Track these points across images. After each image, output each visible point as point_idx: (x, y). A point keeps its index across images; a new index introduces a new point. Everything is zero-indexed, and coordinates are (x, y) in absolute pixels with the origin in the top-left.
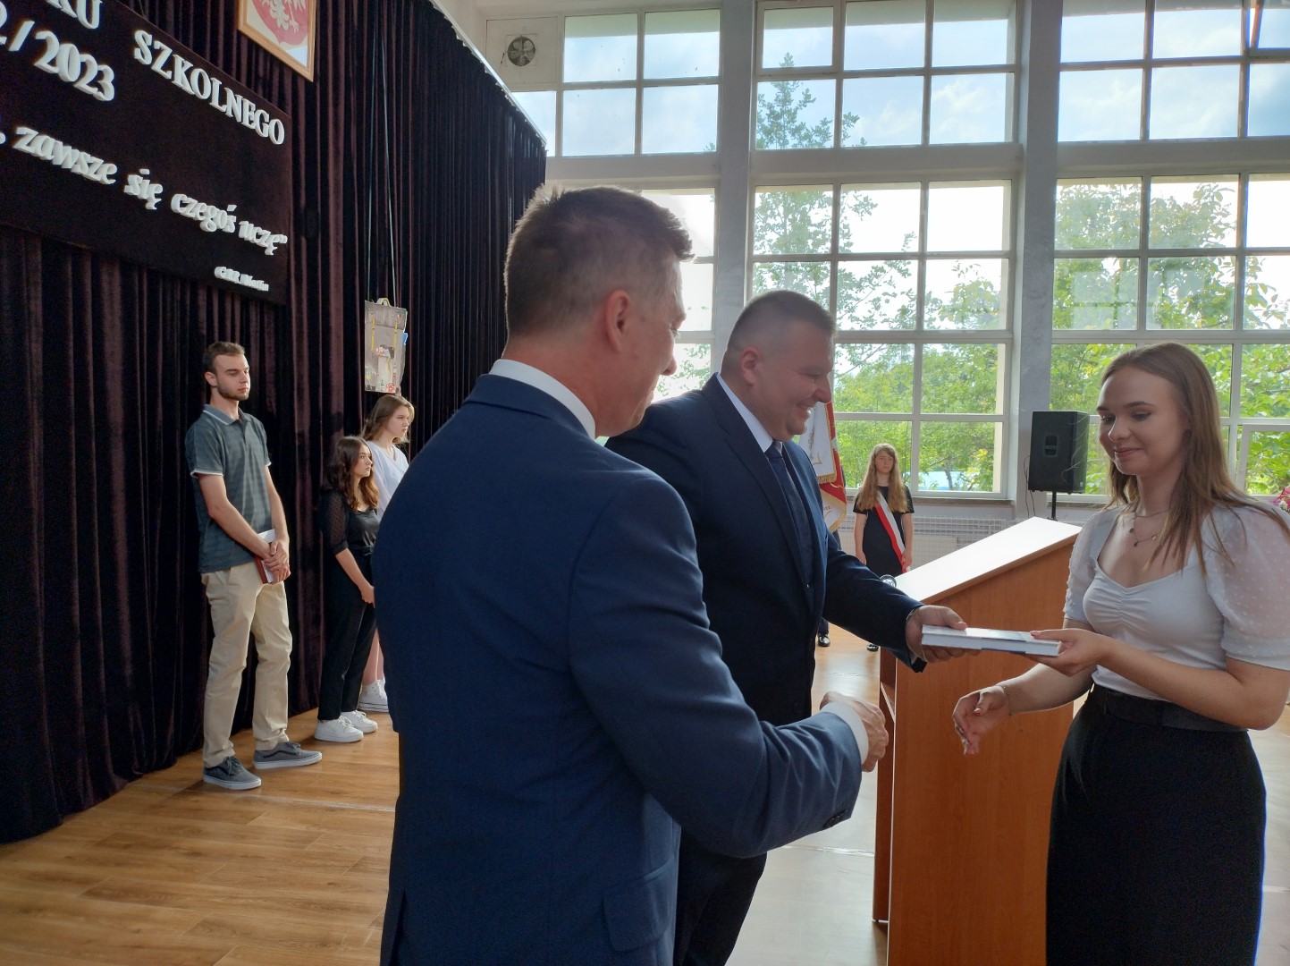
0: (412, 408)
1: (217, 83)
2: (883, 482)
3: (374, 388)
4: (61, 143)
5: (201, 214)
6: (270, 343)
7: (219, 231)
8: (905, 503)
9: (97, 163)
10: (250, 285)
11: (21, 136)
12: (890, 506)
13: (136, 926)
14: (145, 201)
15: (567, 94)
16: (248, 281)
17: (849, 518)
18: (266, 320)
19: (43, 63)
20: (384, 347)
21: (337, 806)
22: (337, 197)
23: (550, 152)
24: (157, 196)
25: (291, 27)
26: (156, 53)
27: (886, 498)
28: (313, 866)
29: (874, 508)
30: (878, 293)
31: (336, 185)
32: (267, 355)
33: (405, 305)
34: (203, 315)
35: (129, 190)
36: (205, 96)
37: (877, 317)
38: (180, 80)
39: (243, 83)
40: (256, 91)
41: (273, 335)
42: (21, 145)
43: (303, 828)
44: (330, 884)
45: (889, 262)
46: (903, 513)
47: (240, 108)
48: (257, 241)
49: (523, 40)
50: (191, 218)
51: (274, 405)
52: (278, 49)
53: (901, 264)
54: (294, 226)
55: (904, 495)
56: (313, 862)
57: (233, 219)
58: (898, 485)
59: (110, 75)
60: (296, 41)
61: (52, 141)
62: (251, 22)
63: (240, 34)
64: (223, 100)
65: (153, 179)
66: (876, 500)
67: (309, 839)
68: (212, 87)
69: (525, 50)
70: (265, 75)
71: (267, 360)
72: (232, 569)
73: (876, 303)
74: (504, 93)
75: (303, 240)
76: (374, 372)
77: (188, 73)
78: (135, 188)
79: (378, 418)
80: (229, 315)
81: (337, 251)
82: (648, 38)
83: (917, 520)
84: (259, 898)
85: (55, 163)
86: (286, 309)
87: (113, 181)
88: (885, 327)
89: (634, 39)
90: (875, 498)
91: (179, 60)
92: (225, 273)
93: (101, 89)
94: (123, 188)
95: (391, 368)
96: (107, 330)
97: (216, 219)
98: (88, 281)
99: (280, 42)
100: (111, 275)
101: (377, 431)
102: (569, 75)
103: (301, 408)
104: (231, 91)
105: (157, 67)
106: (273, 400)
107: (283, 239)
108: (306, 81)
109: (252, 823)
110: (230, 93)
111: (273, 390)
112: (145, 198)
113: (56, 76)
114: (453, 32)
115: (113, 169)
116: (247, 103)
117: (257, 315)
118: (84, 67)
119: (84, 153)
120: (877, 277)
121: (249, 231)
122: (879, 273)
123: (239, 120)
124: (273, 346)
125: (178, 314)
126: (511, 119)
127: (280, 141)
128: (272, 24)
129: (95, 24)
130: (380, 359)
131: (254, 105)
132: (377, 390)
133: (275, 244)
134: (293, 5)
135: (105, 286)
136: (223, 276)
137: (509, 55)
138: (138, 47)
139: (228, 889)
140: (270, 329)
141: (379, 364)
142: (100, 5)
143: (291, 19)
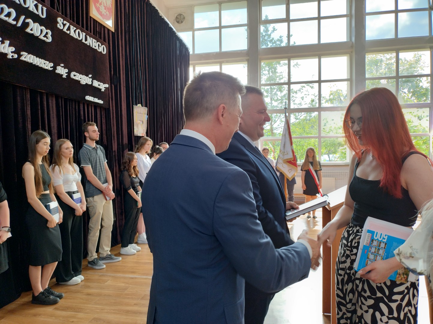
0: (152, 141)
1: (84, 34)
2: (311, 160)
3: (137, 134)
4: (35, 57)
5: (80, 78)
6: (104, 121)
7: (86, 84)
8: (319, 167)
9: (47, 63)
10: (97, 102)
11: (22, 55)
12: (313, 168)
13: (72, 320)
14: (62, 75)
15: (196, 32)
16: (96, 100)
17: (299, 172)
18: (102, 113)
19: (28, 30)
20: (140, 120)
21: (134, 277)
22: (123, 71)
23: (191, 52)
24: (66, 73)
25: (107, 14)
26: (64, 25)
27: (312, 165)
28: (128, 298)
29: (308, 169)
30: (303, 95)
31: (123, 67)
32: (103, 125)
33: (146, 106)
34: (82, 113)
35: (57, 71)
36: (80, 39)
37: (303, 103)
38: (72, 34)
39: (92, 34)
40: (96, 36)
41: (105, 118)
42: (22, 58)
43: (123, 285)
44: (135, 304)
45: (307, 84)
46: (318, 170)
47: (92, 42)
48: (99, 87)
49: (180, 15)
50: (77, 80)
51: (106, 141)
52: (103, 22)
53: (311, 85)
54: (110, 81)
55: (318, 164)
56: (128, 297)
57: (91, 79)
58: (316, 160)
59: (50, 33)
60: (108, 19)
61: (32, 56)
62: (94, 13)
63: (90, 17)
64: (86, 40)
65: (65, 67)
66: (308, 167)
67: (126, 289)
68: (83, 36)
69: (181, 18)
70: (99, 30)
71: (103, 127)
72: (95, 197)
73: (303, 98)
74: (175, 33)
75: (113, 86)
76: (137, 129)
77: (75, 31)
78: (59, 71)
79: (141, 145)
80: (90, 112)
81: (124, 89)
82: (222, 12)
83: (323, 172)
84: (112, 310)
85: (33, 64)
86: (109, 109)
87: (52, 69)
88: (306, 106)
89: (218, 12)
90: (308, 166)
91: (72, 27)
92: (89, 98)
93: (47, 38)
94: (55, 71)
95: (143, 127)
96: (52, 119)
97: (85, 80)
98: (45, 103)
99: (103, 19)
100: (52, 100)
101: (140, 149)
102: (196, 26)
103: (114, 142)
104: (89, 37)
105: (65, 30)
106: (106, 140)
107: (107, 86)
108: (112, 32)
109: (106, 283)
110: (88, 37)
111: (106, 137)
112: (62, 74)
113: (33, 34)
114: (158, 13)
115: (52, 65)
116: (94, 40)
117: (99, 112)
118: (41, 31)
119: (43, 60)
120: (303, 89)
121: (96, 84)
122: (303, 88)
123: (91, 46)
124: (105, 122)
125: (74, 113)
126: (178, 42)
127: (105, 53)
128: (101, 14)
129: (44, 16)
131: (96, 41)
132: (139, 135)
133: (105, 88)
134: (107, 7)
135: (50, 104)
136: (88, 99)
137: (176, 20)
138: (59, 23)
139: (101, 307)
140: (104, 117)
141: (139, 126)
142: (46, 9)
143: (106, 11)
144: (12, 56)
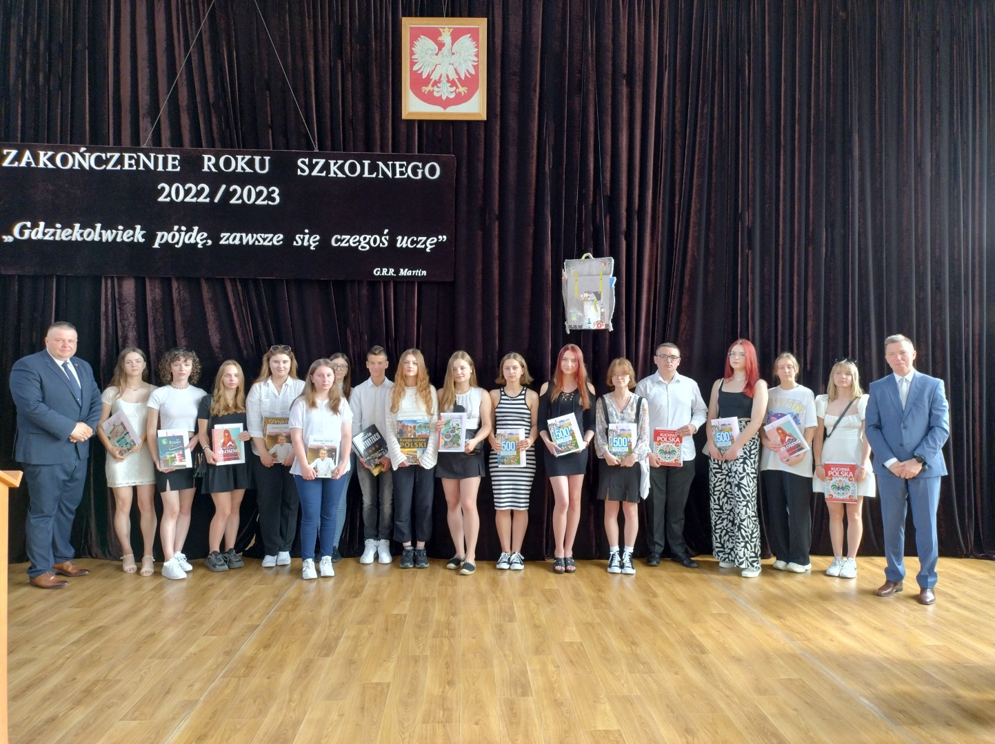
1: (367, 163)
3: (580, 327)
7: (373, 249)
9: (268, 237)
11: (221, 238)
16: (404, 272)
19: (233, 201)
20: (588, 292)
24: (314, 242)
35: (295, 244)
36: (357, 174)
38: (332, 173)
42: (222, 242)
47: (391, 169)
48: (412, 246)
50: (346, 247)
52: (442, 114)
57: (386, 238)
59: (277, 190)
60: (465, 101)
61: (239, 235)
63: (406, 121)
64: (373, 171)
68: (362, 167)
75: (479, 232)
76: (580, 314)
77: (341, 166)
78: (299, 242)
86: (454, 283)
87: (282, 242)
91: (332, 162)
94: (290, 244)
95: (599, 308)
99: (445, 109)
105: (315, 173)
107: (441, 238)
108: (483, 121)
110: (381, 164)
112: (307, 245)
115: (280, 236)
116: (397, 164)
118: (258, 194)
119: (260, 234)
123: (391, 177)
127: (437, 176)
129: (266, 170)
130: (585, 303)
131: (405, 163)
132: (584, 328)
133: (432, 244)
134: (459, 79)
138: (298, 168)
141: (585, 306)
142: (269, 160)
143: (457, 87)
144: (203, 245)
